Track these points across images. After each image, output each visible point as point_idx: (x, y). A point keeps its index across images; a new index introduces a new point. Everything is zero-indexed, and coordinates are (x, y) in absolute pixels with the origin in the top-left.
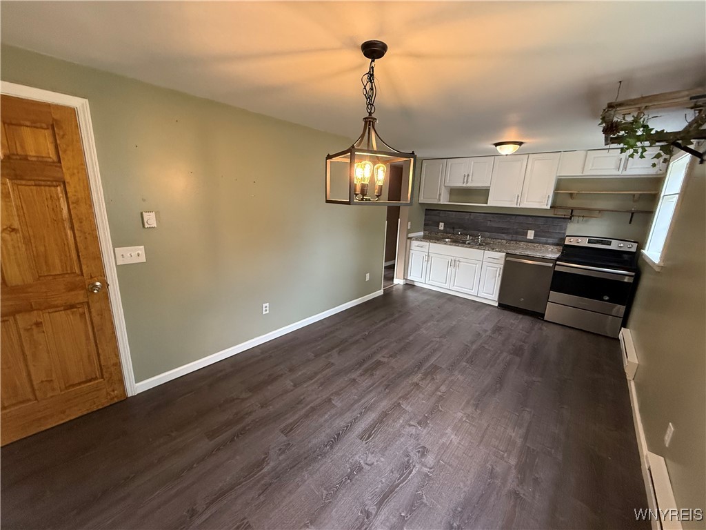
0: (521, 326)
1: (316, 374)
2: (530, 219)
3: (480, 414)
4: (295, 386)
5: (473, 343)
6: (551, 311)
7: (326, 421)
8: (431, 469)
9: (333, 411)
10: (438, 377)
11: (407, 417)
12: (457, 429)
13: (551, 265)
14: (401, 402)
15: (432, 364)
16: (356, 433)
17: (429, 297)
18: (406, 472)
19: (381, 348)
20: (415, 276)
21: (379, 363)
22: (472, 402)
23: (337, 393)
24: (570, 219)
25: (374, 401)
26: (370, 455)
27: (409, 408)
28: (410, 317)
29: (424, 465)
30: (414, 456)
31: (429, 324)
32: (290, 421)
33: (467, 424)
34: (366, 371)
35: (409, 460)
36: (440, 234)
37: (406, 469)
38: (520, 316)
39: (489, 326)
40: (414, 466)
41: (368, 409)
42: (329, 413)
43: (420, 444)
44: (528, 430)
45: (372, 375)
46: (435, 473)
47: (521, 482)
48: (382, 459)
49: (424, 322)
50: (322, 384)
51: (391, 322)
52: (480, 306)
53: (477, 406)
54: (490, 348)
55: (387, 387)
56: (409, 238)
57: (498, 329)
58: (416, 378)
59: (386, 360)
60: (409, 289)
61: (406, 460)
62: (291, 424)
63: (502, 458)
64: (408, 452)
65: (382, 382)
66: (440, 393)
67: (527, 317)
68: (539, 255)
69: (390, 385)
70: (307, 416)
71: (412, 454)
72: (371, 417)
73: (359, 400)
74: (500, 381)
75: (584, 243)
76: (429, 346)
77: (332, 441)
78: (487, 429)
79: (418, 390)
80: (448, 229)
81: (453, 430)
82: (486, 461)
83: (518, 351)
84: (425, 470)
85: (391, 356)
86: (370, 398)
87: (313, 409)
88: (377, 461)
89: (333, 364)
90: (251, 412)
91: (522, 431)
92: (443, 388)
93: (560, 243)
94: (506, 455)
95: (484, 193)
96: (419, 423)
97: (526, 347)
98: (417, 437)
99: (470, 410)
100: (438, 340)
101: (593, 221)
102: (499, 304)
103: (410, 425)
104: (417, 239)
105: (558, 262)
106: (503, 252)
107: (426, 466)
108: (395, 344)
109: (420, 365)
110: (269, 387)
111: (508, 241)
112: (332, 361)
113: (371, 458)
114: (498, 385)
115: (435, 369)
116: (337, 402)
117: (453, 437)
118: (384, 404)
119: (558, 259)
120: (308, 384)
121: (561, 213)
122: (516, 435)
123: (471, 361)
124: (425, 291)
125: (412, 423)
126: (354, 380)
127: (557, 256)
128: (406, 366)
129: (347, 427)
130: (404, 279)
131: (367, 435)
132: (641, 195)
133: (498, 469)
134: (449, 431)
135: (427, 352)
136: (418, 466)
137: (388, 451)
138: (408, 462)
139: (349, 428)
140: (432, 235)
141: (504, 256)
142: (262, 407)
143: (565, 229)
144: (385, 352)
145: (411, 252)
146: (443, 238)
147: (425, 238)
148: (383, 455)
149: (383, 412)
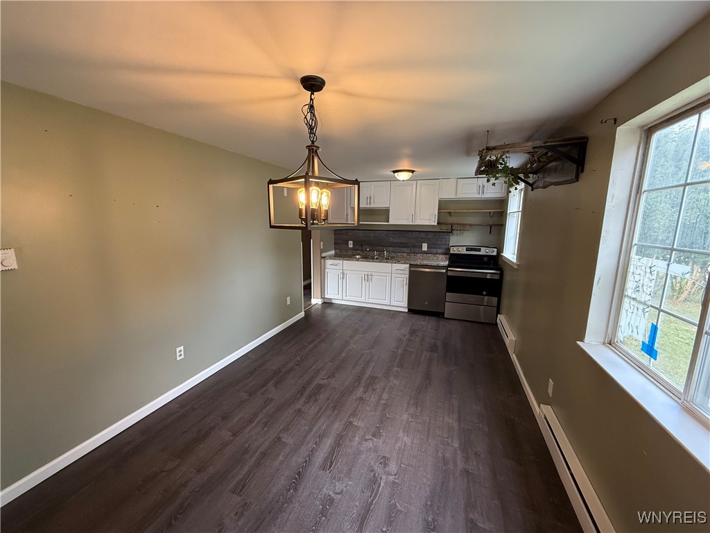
0: (430, 326)
1: (256, 415)
2: (423, 234)
3: (421, 411)
4: (234, 435)
5: (397, 348)
6: (449, 310)
7: (282, 463)
8: (396, 475)
9: (287, 450)
10: (378, 386)
11: (361, 432)
12: (406, 430)
13: (444, 271)
14: (351, 420)
15: (369, 375)
16: (317, 464)
17: (348, 313)
18: (375, 487)
19: (318, 371)
20: (333, 293)
21: (320, 387)
22: (412, 402)
23: (286, 429)
24: (451, 232)
25: (326, 426)
26: (337, 483)
27: (361, 424)
28: (337, 335)
29: (389, 474)
30: (378, 469)
31: (356, 338)
32: (240, 476)
33: (414, 423)
34: (309, 398)
35: (375, 474)
36: (350, 252)
37: (375, 484)
38: (427, 318)
39: (405, 331)
40: (381, 478)
41: (321, 437)
42: (282, 454)
43: (380, 456)
44: (459, 414)
45: (316, 400)
46: (400, 478)
47: (467, 459)
48: (350, 483)
49: (351, 337)
50: (266, 424)
51: (320, 342)
52: (394, 314)
53: (416, 405)
54: (412, 350)
55: (334, 408)
56: (322, 258)
57: (413, 332)
58: (359, 392)
59: (326, 381)
60: (327, 307)
61: (372, 475)
62: (241, 480)
63: (448, 444)
64: (372, 467)
65: (329, 404)
66: (383, 402)
67: (433, 318)
68: (434, 263)
69: (337, 406)
70: (258, 464)
71: (376, 468)
72: (328, 442)
73: (311, 430)
74: (428, 377)
75: (463, 251)
76: (362, 359)
77: (294, 482)
78: (429, 422)
79: (363, 403)
80: (357, 247)
81: (404, 432)
82: (437, 452)
83: (433, 348)
84: (391, 478)
85: (329, 377)
86: (322, 424)
87: (264, 455)
88: (346, 487)
89: (272, 399)
90: (186, 483)
91: (455, 416)
92: (385, 396)
93: (447, 252)
94: (450, 440)
95: (385, 213)
96: (374, 435)
97: (439, 343)
98: (376, 450)
99: (412, 410)
100: (368, 351)
101: (466, 234)
102: (409, 310)
103: (366, 440)
104: (331, 258)
105: (449, 269)
106: (407, 263)
107: (391, 475)
108: (330, 364)
109: (358, 379)
110: (202, 446)
111: (409, 254)
112: (271, 396)
113: (339, 486)
114: (428, 381)
115: (373, 379)
116: (288, 440)
117: (405, 438)
118: (337, 427)
119: (449, 266)
120: (249, 428)
121: (444, 228)
122: (451, 420)
123: (401, 365)
124: (344, 307)
125: (367, 437)
126: (300, 410)
127: (447, 263)
128: (346, 383)
129: (306, 462)
130: (322, 298)
131: (328, 463)
132: (494, 212)
133: (448, 455)
134: (401, 434)
135: (362, 365)
136: (384, 477)
137: (353, 473)
138: (374, 476)
139: (308, 462)
140: (343, 253)
141: (408, 267)
142: (199, 471)
143: (449, 241)
144: (322, 374)
145: (327, 270)
146: (354, 255)
147: (337, 256)
148: (350, 479)
149: (338, 434)
